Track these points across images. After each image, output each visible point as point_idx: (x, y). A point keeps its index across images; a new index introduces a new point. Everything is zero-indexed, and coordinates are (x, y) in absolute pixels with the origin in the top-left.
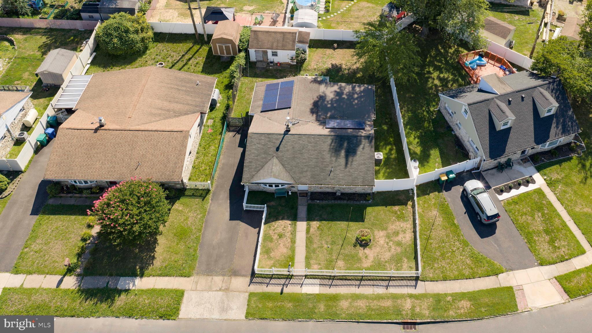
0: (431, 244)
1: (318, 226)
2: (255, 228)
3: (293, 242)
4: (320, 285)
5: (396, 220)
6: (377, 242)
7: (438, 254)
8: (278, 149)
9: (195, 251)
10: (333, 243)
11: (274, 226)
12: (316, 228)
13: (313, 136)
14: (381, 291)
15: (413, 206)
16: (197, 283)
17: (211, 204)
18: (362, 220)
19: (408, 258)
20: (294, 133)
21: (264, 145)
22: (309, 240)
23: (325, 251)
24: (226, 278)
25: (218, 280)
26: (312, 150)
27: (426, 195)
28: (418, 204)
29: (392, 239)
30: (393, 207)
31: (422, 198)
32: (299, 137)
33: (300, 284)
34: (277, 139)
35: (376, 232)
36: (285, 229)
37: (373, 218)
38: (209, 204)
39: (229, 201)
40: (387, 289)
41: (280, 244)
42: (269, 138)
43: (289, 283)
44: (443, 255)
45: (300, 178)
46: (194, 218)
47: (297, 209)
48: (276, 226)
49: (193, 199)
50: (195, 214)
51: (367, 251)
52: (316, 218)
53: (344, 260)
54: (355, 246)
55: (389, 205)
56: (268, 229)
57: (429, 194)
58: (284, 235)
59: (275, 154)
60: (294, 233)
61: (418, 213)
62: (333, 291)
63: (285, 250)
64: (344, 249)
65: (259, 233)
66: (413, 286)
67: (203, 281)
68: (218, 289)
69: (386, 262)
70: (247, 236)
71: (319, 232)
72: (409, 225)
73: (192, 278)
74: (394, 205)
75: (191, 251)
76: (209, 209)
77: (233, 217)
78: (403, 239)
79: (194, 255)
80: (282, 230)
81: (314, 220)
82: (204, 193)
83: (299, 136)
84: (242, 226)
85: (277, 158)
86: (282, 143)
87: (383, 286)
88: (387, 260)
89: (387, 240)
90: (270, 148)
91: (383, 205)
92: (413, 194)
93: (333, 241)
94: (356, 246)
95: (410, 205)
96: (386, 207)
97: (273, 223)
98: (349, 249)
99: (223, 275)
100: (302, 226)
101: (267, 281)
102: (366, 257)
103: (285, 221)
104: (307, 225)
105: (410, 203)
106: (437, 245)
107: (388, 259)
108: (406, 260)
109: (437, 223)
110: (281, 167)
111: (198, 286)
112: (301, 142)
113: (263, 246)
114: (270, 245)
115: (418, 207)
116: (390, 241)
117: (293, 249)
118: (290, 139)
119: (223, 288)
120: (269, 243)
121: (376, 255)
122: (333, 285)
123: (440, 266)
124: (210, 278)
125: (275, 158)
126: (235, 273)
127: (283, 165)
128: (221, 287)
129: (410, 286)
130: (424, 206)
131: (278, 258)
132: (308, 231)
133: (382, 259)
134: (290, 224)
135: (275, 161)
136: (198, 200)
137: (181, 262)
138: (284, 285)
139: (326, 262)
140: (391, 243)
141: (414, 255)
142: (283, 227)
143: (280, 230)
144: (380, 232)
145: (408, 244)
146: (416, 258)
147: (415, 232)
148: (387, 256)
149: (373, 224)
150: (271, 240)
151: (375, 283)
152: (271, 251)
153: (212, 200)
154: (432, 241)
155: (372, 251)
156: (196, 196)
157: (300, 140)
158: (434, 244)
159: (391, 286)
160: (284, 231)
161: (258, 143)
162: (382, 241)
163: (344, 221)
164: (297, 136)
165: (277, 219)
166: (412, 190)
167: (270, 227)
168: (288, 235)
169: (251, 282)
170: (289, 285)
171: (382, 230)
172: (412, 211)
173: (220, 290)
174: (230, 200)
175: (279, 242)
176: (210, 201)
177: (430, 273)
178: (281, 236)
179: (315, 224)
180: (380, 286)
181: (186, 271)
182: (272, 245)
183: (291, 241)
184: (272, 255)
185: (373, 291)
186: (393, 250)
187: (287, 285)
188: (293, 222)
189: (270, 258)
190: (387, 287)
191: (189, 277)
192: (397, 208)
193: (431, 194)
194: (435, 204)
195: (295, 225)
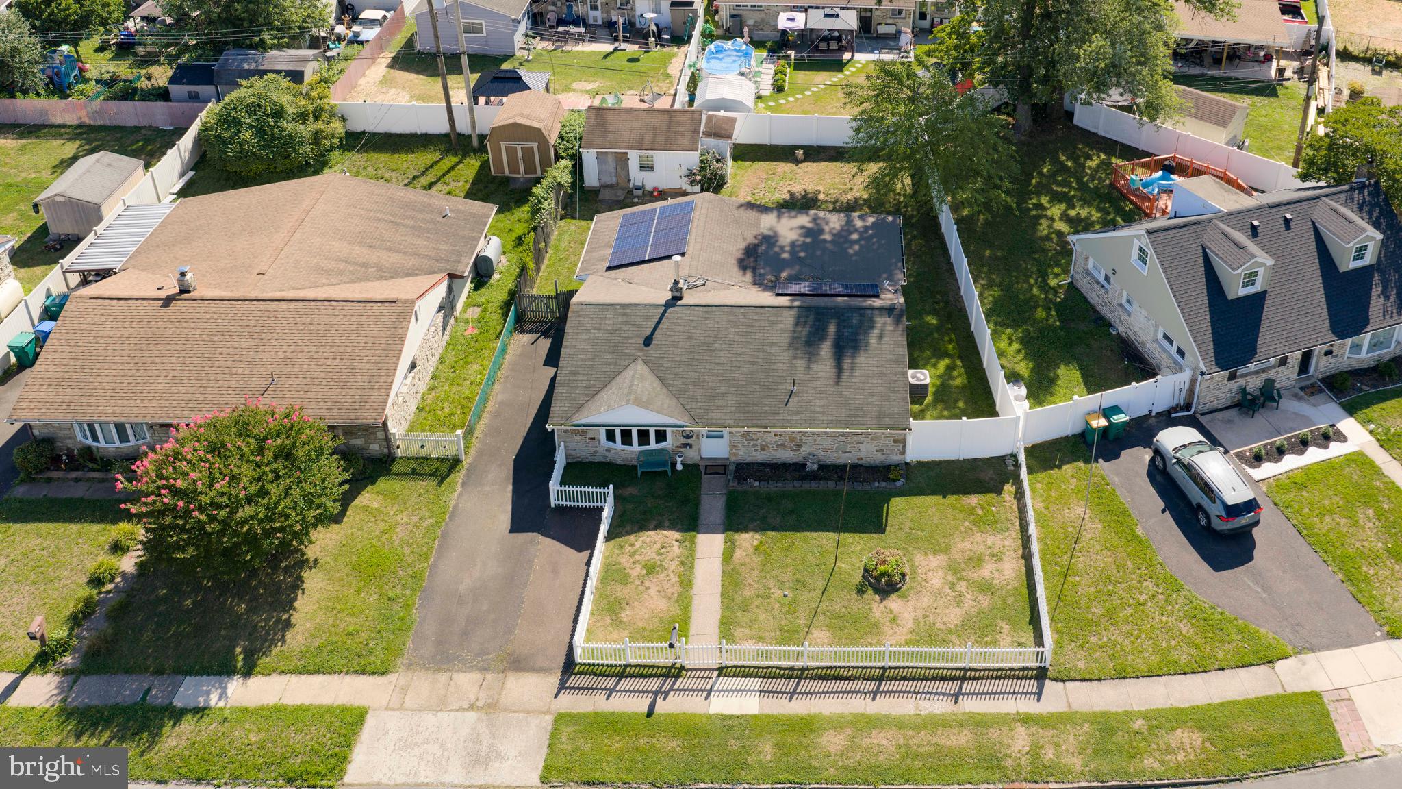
0: (1075, 586)
1: (756, 543)
2: (580, 550)
3: (686, 583)
4: (761, 692)
5: (974, 528)
6: (924, 584)
7: (1098, 611)
8: (648, 341)
9: (407, 607)
10: (799, 585)
11: (633, 545)
12: (751, 550)
13: (742, 310)
14: (939, 707)
15: (1019, 496)
16: (404, 690)
17: (460, 495)
18: (881, 530)
19: (1012, 622)
20: (692, 302)
21: (611, 332)
22: (731, 578)
23: (777, 606)
24: (489, 676)
25: (467, 682)
26: (739, 343)
27: (1052, 468)
28: (1032, 490)
29: (964, 574)
30: (964, 498)
31: (1041, 475)
32: (707, 313)
33: (703, 691)
34: (647, 318)
35: (919, 558)
36: (662, 551)
37: (907, 524)
38: (456, 494)
39: (510, 487)
40: (956, 702)
41: (648, 588)
42: (625, 314)
43: (671, 689)
44: (1110, 614)
45: (707, 411)
46: (410, 528)
47: (697, 504)
48: (638, 545)
49: (413, 483)
50: (415, 519)
51: (893, 602)
52: (751, 526)
53: (829, 627)
54: (860, 591)
55: (954, 493)
56: (617, 551)
57: (1059, 467)
58: (660, 566)
59: (639, 354)
60: (688, 563)
61: (1035, 511)
62: (799, 707)
63: (661, 604)
64: (831, 600)
65: (588, 563)
66: (1031, 693)
67: (423, 685)
68: (466, 706)
69: (950, 632)
70: (555, 571)
71: (759, 559)
72: (1010, 541)
73: (392, 677)
74: (966, 492)
75: (396, 607)
76: (456, 506)
77: (518, 525)
78: (996, 575)
79: (401, 619)
80: (654, 555)
81: (745, 529)
82: (444, 467)
83: (705, 309)
84: (544, 548)
85: (645, 362)
86: (660, 327)
87: (944, 694)
88: (952, 626)
89: (950, 578)
90: (627, 338)
91: (934, 493)
92: (1017, 466)
93: (798, 581)
94: (864, 592)
95: (1009, 492)
96: (944, 497)
97: (632, 537)
98: (845, 601)
99: (483, 670)
100: (710, 544)
101: (610, 682)
102: (894, 620)
103: (665, 532)
104: (726, 542)
105: (1009, 488)
106: (1093, 590)
107: (956, 625)
108: (1006, 628)
109: (1087, 535)
110: (657, 384)
111: (407, 699)
112: (710, 324)
113: (601, 595)
114: (621, 591)
115: (1033, 498)
116: (958, 579)
117: (684, 602)
118: (681, 318)
119: (480, 704)
120: (618, 587)
121: (919, 614)
122: (800, 693)
123: (1105, 640)
124: (443, 678)
125: (640, 361)
126: (518, 664)
127: (660, 378)
128: (473, 699)
129: (1022, 693)
130: (1049, 496)
131: (641, 624)
132: (728, 556)
133: (939, 626)
134: (677, 541)
135: (640, 368)
136: (425, 483)
137: (364, 636)
138: (656, 693)
139: (778, 632)
140: (963, 584)
141: (1028, 614)
142: (658, 546)
143: (650, 554)
144: (931, 557)
145: (1009, 587)
146: (1035, 621)
147: (1027, 557)
148: (953, 616)
149: (910, 540)
150: (624, 579)
151: (921, 686)
152: (624, 605)
153: (464, 484)
154: (1077, 579)
155: (911, 604)
156: (418, 474)
157: (706, 319)
158: (1084, 586)
159: (968, 694)
160: (661, 558)
161: (595, 328)
162: (936, 581)
163: (828, 531)
164: (701, 309)
165: (642, 527)
166: (1014, 457)
167: (621, 547)
168: (673, 566)
169: (562, 687)
170: (672, 693)
171: (936, 553)
172: (1015, 507)
173: (472, 707)
174: (514, 484)
175: (647, 584)
176: (459, 488)
177: (1079, 660)
178: (651, 569)
179: (747, 540)
180: (937, 694)
181: (377, 660)
182: (627, 590)
183: (681, 582)
184: (625, 615)
185: (917, 708)
186: (968, 603)
187: (667, 694)
188: (687, 535)
189: (618, 623)
190: (956, 697)
191: (382, 674)
192: (973, 500)
193: (1064, 467)
194: (1078, 491)
195: (693, 542)
